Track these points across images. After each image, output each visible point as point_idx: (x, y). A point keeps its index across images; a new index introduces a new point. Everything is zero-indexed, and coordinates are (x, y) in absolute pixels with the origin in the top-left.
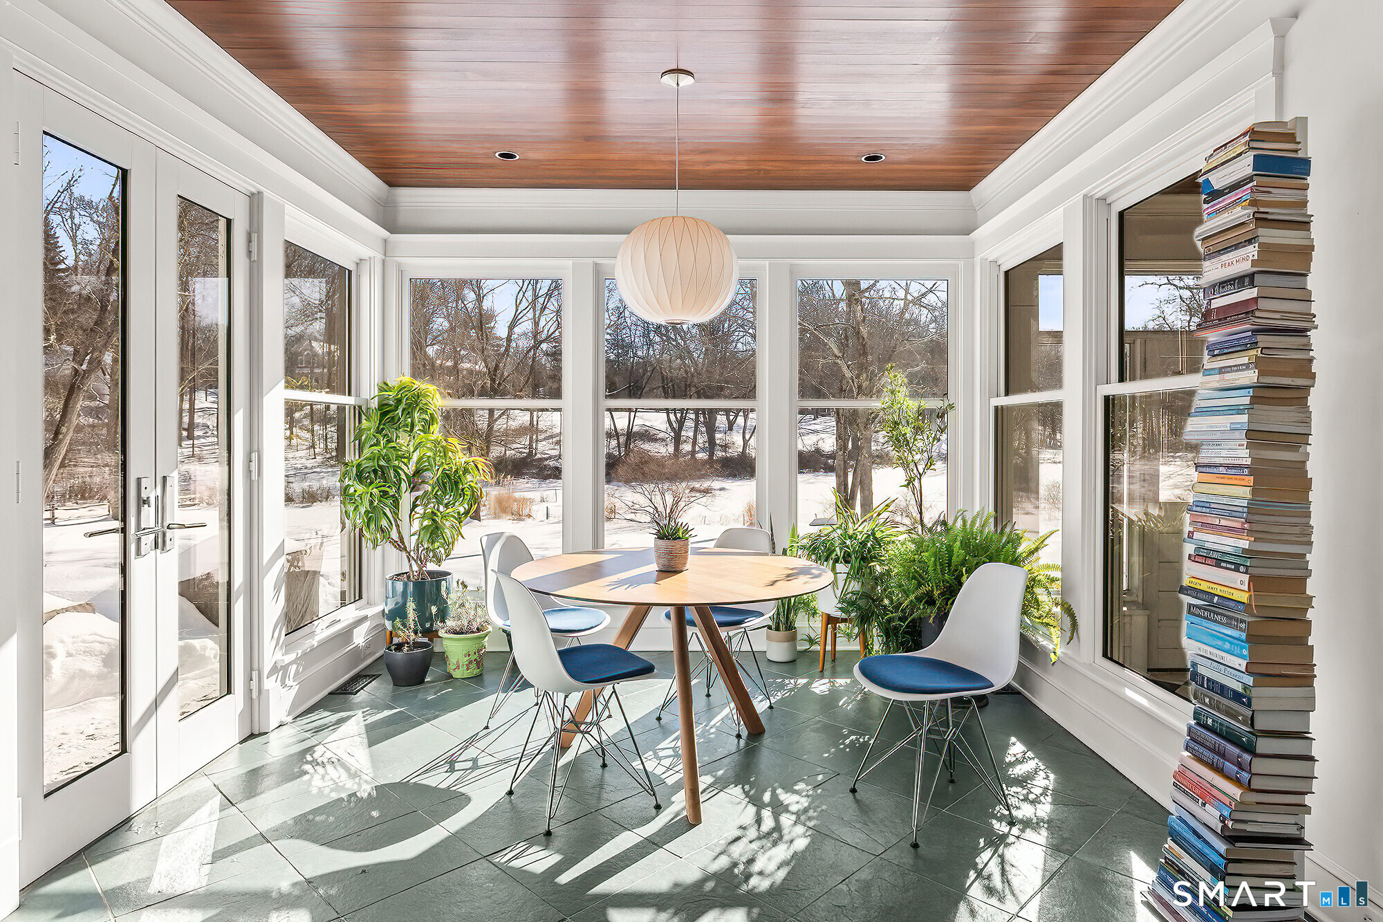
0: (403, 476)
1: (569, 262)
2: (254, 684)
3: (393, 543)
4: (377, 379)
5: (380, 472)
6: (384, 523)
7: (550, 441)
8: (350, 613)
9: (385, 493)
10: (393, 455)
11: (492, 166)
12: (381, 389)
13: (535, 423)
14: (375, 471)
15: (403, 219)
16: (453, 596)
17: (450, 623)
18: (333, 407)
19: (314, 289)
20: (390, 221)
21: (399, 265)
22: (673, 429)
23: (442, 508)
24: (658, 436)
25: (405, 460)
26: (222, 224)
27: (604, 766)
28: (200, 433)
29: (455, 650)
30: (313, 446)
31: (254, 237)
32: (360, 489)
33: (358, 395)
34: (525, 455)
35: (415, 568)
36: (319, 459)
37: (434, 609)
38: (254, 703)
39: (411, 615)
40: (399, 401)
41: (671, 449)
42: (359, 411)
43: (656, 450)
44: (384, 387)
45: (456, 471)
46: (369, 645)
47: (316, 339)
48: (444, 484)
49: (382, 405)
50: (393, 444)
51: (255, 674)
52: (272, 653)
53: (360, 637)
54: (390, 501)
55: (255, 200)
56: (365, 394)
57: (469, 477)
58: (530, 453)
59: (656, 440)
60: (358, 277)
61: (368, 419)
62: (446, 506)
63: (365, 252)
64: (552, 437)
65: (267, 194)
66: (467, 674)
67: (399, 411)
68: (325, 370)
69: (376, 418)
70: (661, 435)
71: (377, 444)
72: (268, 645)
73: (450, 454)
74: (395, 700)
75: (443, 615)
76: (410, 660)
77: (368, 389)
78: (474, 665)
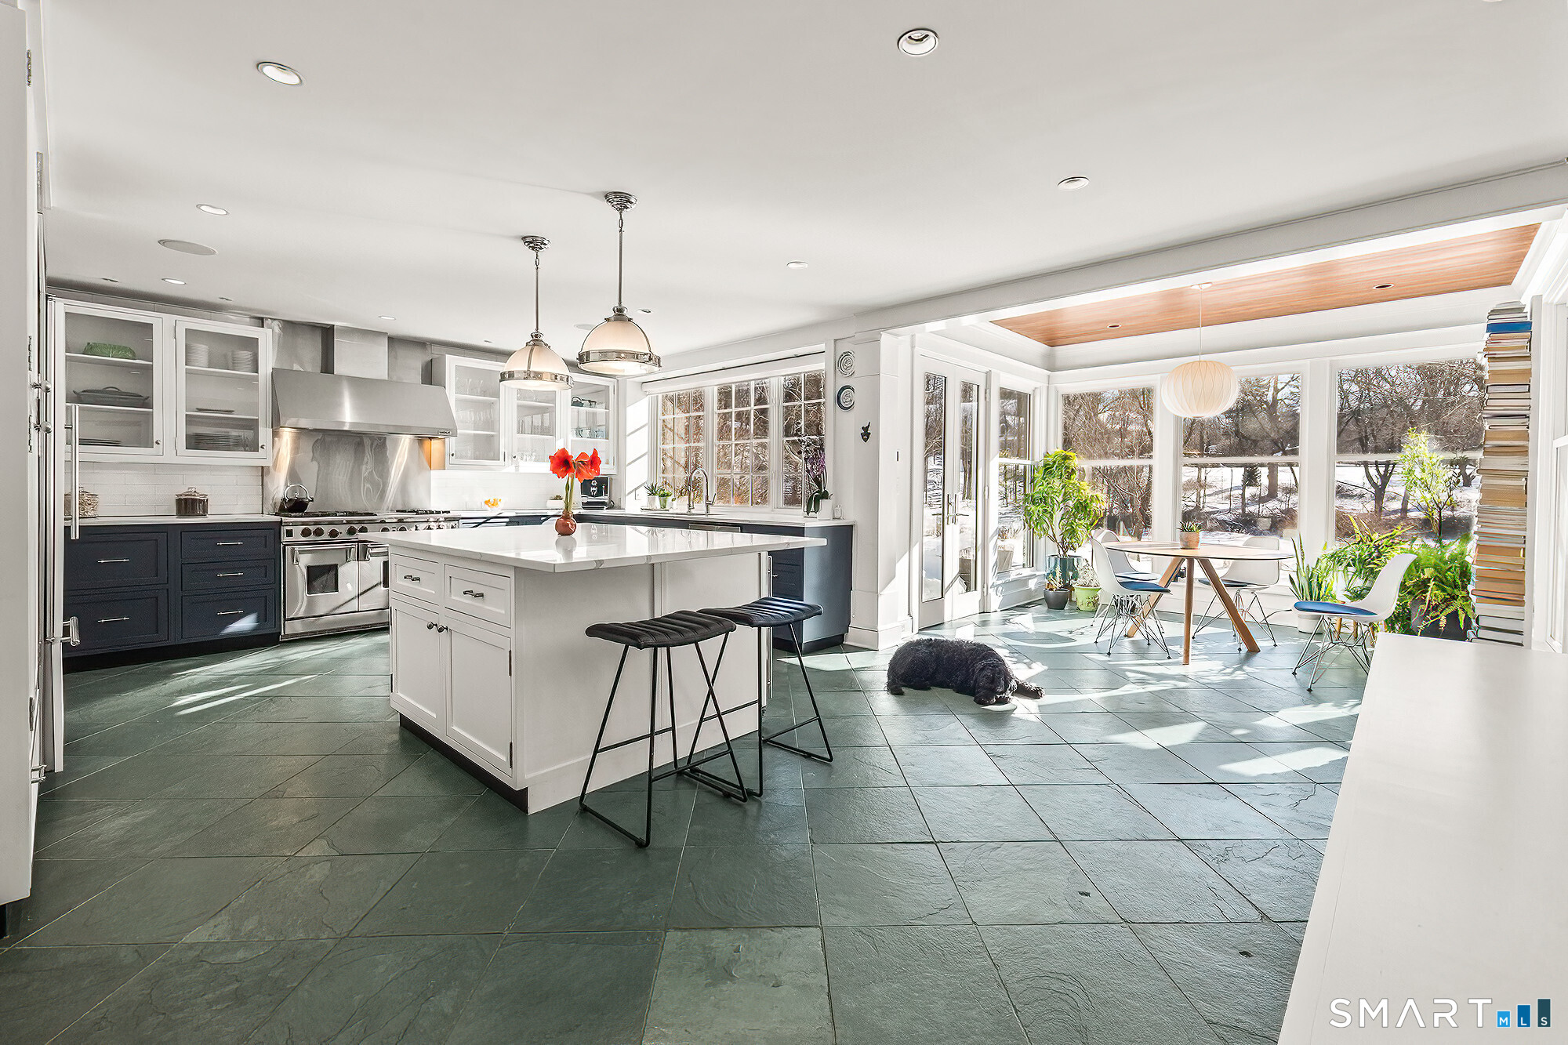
0: (1055, 502)
1: (1159, 376)
2: (985, 589)
3: (1050, 537)
4: (1043, 451)
5: (1044, 500)
6: (1045, 526)
7: (1220, 496)
8: (1027, 572)
9: (1046, 510)
10: (1050, 491)
11: (1107, 331)
12: (1044, 457)
13: (1203, 478)
14: (1041, 499)
15: (1059, 363)
16: (1081, 567)
17: (1080, 581)
18: (1021, 467)
19: (1011, 405)
20: (1051, 366)
21: (1056, 387)
22: (1374, 485)
23: (1077, 520)
24: (1355, 493)
25: (1057, 494)
26: (975, 388)
27: (1149, 644)
28: (931, 487)
29: (1080, 596)
30: (1006, 498)
31: (988, 390)
32: (1033, 507)
33: (1033, 460)
34: (1191, 508)
35: (1062, 553)
36: (1010, 507)
37: (1071, 574)
38: (984, 600)
39: (1058, 575)
40: (1054, 462)
41: (1371, 506)
42: (1034, 469)
43: (1352, 507)
44: (1047, 455)
45: (1085, 501)
46: (1036, 591)
47: (1009, 414)
48: (1078, 507)
49: (1045, 465)
50: (1050, 485)
51: (985, 585)
52: (992, 579)
53: (1032, 584)
54: (1048, 515)
55: (988, 374)
56: (1037, 459)
57: (1094, 504)
58: (1197, 507)
59: (1352, 496)
60: (1034, 397)
61: (1038, 472)
62: (1080, 520)
63: (1038, 385)
64: (1222, 492)
65: (993, 370)
66: (1088, 609)
67: (1054, 468)
68: (1016, 438)
69: (1042, 471)
70: (1358, 491)
71: (1042, 485)
72: (991, 574)
73: (1082, 491)
74: (1048, 612)
75: (1075, 577)
76: (1057, 596)
77: (1038, 456)
78: (1090, 605)
